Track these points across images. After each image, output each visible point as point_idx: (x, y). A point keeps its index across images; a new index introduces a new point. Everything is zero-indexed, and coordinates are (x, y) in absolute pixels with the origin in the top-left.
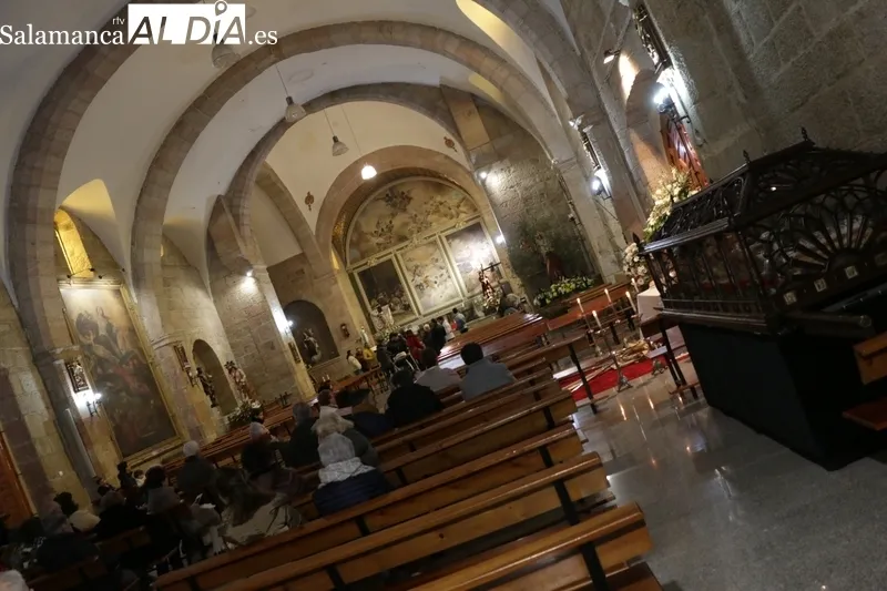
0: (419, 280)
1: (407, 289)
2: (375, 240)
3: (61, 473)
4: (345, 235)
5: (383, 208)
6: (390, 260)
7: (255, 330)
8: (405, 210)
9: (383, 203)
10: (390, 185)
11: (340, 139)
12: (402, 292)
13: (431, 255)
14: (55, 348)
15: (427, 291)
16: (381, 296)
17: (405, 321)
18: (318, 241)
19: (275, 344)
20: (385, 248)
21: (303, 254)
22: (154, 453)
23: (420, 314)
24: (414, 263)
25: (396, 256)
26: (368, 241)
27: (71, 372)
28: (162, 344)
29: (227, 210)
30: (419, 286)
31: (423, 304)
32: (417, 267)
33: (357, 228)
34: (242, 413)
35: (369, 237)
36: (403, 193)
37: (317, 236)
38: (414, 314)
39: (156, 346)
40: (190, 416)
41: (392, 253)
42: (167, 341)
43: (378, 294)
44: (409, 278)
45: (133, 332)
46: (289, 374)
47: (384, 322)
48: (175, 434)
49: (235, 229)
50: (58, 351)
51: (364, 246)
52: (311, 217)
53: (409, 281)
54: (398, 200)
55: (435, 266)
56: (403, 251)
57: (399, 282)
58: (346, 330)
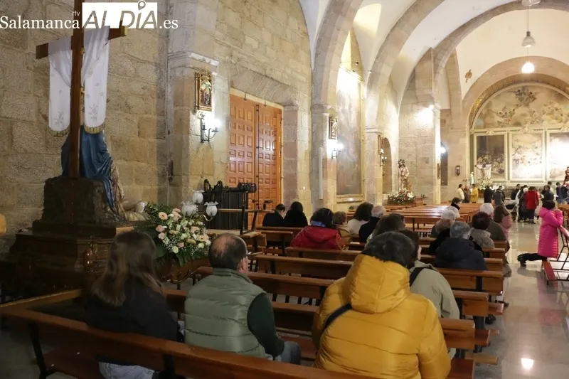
0: (518, 156)
1: (506, 159)
2: (498, 119)
3: (304, 188)
4: (479, 108)
5: (513, 98)
6: (503, 136)
7: (419, 146)
8: (527, 105)
9: (513, 95)
10: (523, 85)
11: (532, 35)
12: (502, 160)
13: (534, 142)
14: (327, 105)
15: (521, 166)
16: (486, 157)
17: (496, 180)
18: (463, 104)
19: (430, 160)
20: (502, 127)
21: (450, 110)
22: (351, 199)
23: (509, 179)
24: (519, 144)
25: (508, 134)
26: (493, 117)
27: (331, 124)
28: (373, 130)
29: (432, 59)
30: (516, 161)
31: (514, 174)
32: (520, 147)
33: (488, 106)
34: (399, 197)
35: (495, 115)
36: (531, 93)
37: (464, 101)
38: (504, 177)
39: (368, 131)
40: (372, 184)
41: (507, 131)
42: (376, 130)
43: (485, 155)
44: (511, 153)
45: (360, 116)
46: (432, 183)
47: (484, 175)
48: (361, 193)
49: (433, 74)
50: (329, 107)
51: (488, 120)
52: (465, 87)
53: (511, 154)
54: (526, 97)
55: (534, 151)
56: (514, 132)
57: (503, 152)
58: (458, 170)
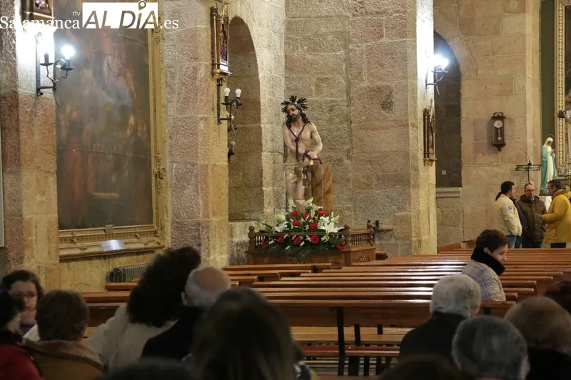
7: (358, 48)
19: (397, 98)
22: (114, 245)
34: (288, 231)
40: (190, 189)
46: (403, 181)
58: (500, 132)
